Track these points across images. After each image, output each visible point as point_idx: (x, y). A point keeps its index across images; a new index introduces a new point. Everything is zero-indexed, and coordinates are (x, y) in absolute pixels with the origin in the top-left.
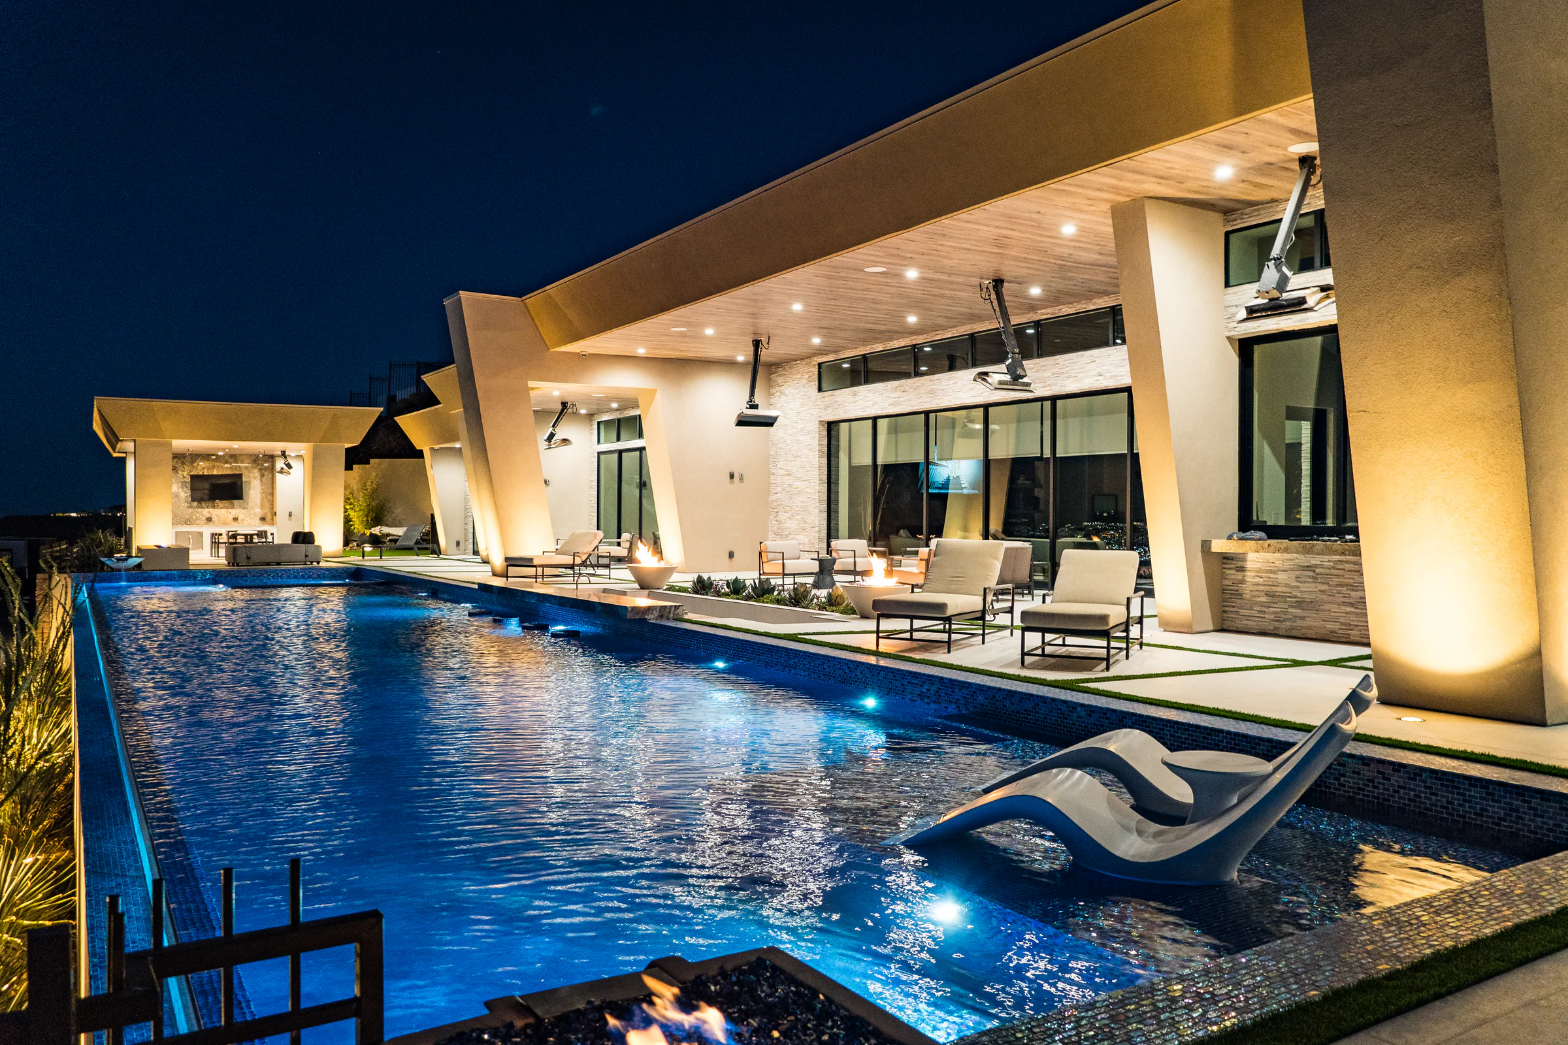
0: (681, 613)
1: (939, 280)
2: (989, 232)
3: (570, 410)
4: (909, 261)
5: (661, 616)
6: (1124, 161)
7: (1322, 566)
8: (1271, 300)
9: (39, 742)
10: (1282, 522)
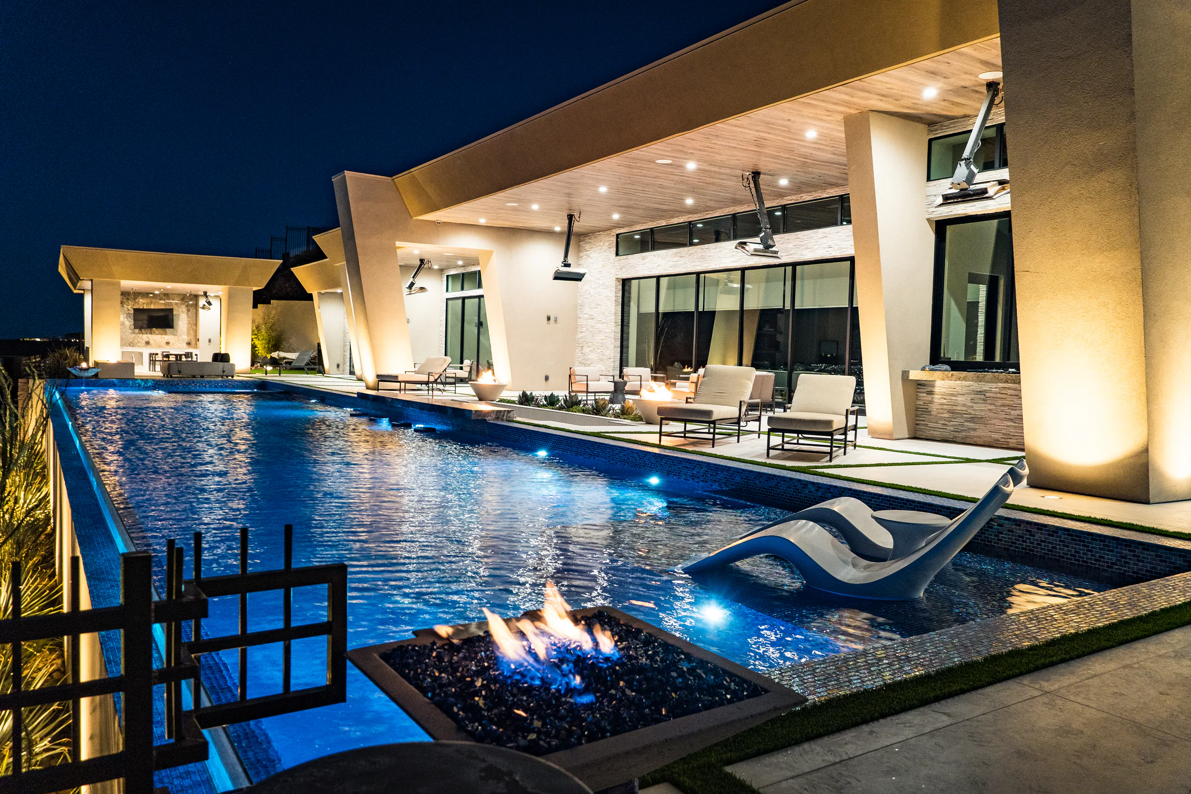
0: (512, 416)
1: (711, 171)
2: (751, 134)
3: (426, 266)
4: (690, 156)
5: (497, 418)
6: (856, 82)
7: (990, 392)
8: (962, 190)
9: (25, 502)
10: (962, 359)
